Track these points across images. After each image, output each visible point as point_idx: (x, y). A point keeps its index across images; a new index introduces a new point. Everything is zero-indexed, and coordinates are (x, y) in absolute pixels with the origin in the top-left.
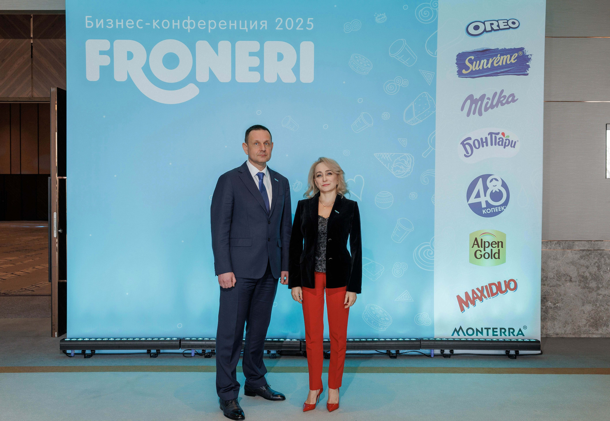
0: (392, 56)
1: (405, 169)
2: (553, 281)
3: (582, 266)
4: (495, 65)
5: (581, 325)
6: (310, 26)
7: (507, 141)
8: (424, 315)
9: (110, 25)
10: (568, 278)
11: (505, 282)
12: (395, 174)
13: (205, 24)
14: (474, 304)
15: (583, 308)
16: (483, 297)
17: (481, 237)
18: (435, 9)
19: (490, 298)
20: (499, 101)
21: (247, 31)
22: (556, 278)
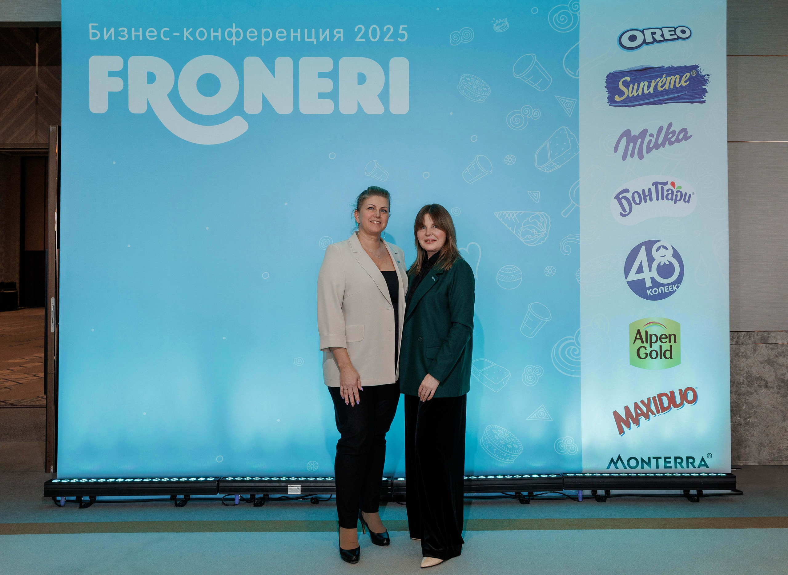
0: (518, 78)
1: (537, 234)
2: (743, 387)
3: (780, 365)
4: (660, 89)
5: (781, 447)
6: (403, 36)
7: (679, 194)
8: (567, 440)
9: (123, 36)
10: (763, 383)
11: (680, 391)
12: (524, 241)
13: (256, 34)
14: (637, 423)
15: (784, 424)
16: (650, 414)
17: (647, 327)
18: (576, 13)
19: (660, 415)
20: (666, 139)
21: (315, 43)
22: (747, 382)
